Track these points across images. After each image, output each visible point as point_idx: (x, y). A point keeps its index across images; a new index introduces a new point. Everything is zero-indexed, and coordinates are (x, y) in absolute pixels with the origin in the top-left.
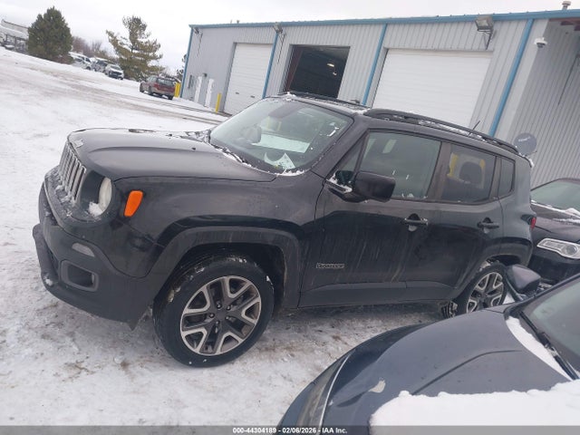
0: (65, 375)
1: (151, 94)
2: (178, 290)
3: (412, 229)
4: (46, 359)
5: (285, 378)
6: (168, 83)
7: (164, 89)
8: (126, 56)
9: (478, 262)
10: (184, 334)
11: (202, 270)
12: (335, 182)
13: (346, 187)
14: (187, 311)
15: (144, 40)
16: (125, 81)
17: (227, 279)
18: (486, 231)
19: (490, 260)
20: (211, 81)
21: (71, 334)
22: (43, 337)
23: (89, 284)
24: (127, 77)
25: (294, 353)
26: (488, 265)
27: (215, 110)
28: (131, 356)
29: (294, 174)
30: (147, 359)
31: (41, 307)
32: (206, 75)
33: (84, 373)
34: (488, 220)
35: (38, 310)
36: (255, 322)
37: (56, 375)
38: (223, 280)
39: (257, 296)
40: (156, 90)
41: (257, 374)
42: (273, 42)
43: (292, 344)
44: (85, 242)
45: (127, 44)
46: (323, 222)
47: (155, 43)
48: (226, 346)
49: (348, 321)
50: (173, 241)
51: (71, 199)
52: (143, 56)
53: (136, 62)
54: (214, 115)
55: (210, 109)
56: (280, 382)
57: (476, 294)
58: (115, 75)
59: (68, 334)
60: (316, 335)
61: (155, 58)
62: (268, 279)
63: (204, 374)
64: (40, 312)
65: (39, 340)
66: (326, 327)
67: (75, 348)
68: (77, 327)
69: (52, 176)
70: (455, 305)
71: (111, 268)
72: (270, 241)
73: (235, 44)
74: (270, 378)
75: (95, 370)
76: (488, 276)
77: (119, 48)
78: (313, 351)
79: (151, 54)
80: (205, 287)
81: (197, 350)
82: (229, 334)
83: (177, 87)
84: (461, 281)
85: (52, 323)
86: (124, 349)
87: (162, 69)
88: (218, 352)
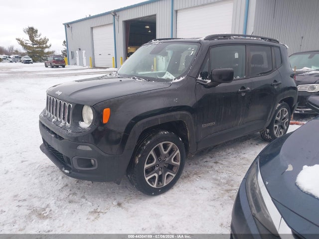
0: (92, 218)
1: (53, 67)
2: (140, 156)
3: (243, 94)
4: (78, 213)
5: (202, 189)
6: (61, 59)
7: (59, 62)
8: (31, 50)
9: (275, 105)
10: (147, 179)
11: (149, 142)
12: (201, 79)
13: (207, 80)
14: (146, 166)
15: (38, 39)
16: (34, 64)
17: (161, 144)
18: (276, 87)
19: (280, 103)
20: (84, 52)
21: (83, 197)
22: (70, 202)
23: (91, 166)
24: (34, 61)
25: (200, 175)
26: (279, 105)
27: (90, 67)
28: (121, 199)
29: (179, 80)
30: (129, 198)
31: (60, 188)
32: (80, 49)
33: (101, 214)
34: (275, 81)
35: (59, 190)
36: (179, 164)
37: (88, 219)
38: (159, 145)
39: (177, 150)
40: (54, 64)
41: (188, 190)
42: (113, 22)
43: (196, 171)
44: (85, 143)
45: (30, 43)
46: (200, 102)
47: (45, 39)
48: (168, 180)
49: (218, 153)
50: (132, 130)
51: (65, 123)
52: (40, 47)
53: (37, 52)
54: (91, 70)
55: (87, 67)
56: (201, 191)
57: (277, 122)
58: (27, 62)
59: (82, 198)
60: (205, 164)
61: (47, 47)
62: (180, 139)
63: (161, 198)
64: (61, 190)
65: (68, 204)
66: (208, 159)
67: (90, 203)
68: (84, 193)
69: (44, 116)
70: (268, 130)
71: (103, 154)
72: (178, 118)
73: (92, 28)
74: (195, 191)
75: (106, 211)
76: (280, 111)
77: (25, 46)
78: (208, 172)
79: (44, 46)
80: (152, 150)
81: (155, 186)
82: (168, 173)
83: (65, 59)
84: (269, 117)
85: (70, 194)
86: (114, 197)
87: (53, 52)
88: (165, 184)
